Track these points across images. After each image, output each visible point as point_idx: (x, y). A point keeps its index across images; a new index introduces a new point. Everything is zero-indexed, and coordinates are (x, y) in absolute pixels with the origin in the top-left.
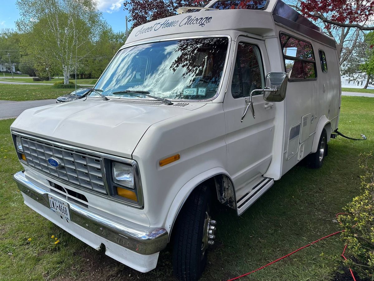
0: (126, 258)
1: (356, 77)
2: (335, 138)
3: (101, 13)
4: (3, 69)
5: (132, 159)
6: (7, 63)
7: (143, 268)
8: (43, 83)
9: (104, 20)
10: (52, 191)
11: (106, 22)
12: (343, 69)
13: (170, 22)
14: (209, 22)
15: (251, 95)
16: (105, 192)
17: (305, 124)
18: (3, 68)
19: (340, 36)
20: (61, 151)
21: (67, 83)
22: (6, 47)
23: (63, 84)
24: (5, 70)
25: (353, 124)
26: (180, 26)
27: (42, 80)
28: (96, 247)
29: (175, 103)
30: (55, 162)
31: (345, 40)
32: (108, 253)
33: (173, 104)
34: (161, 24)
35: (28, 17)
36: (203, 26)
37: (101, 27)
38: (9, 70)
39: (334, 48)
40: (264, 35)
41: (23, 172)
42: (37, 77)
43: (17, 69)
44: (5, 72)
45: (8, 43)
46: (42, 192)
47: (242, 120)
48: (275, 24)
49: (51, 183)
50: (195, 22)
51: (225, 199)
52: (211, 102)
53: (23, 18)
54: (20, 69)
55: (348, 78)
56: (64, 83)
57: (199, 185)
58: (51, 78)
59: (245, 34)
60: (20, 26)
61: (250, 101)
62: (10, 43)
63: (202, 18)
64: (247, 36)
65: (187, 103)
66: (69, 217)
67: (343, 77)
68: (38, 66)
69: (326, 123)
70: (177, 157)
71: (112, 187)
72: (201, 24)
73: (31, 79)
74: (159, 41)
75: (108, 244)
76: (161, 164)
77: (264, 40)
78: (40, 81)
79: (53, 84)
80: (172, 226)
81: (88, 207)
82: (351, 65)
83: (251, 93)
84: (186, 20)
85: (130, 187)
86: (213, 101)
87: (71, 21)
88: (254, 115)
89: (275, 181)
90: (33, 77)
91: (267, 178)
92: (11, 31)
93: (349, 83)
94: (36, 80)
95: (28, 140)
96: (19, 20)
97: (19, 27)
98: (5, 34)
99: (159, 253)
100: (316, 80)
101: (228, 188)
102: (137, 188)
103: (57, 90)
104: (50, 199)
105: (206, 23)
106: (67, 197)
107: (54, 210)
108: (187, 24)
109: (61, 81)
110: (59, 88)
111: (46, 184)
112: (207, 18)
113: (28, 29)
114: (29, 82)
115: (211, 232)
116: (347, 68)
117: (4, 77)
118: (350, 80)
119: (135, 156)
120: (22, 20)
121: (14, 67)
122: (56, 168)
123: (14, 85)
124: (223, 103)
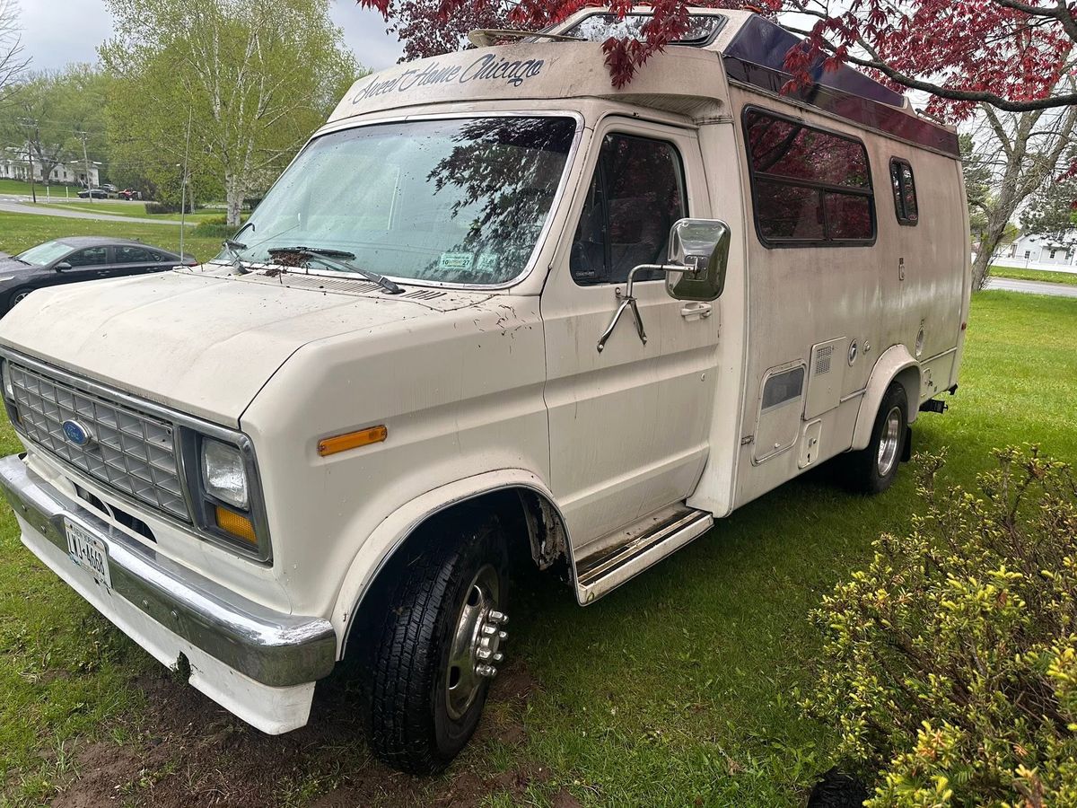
0: (232, 695)
1: (1071, 241)
2: (942, 412)
3: (340, 32)
4: (65, 175)
5: (239, 430)
6: (77, 159)
7: (271, 723)
8: (172, 220)
9: (346, 49)
10: (81, 510)
11: (352, 55)
12: (1031, 217)
13: (440, 68)
14: (533, 74)
15: (630, 280)
16: (185, 516)
17: (823, 367)
18: (65, 173)
19: (1018, 120)
20: (94, 404)
21: (234, 223)
22: (77, 116)
23: (222, 226)
24: (70, 179)
25: (1026, 376)
26: (461, 82)
27: (171, 212)
28: (169, 661)
29: (409, 290)
30: (77, 430)
31: (1032, 132)
32: (195, 681)
33: (404, 291)
34: (418, 73)
35: (137, 35)
36: (518, 83)
37: (337, 70)
38: (82, 179)
39: (952, 155)
40: (699, 115)
41: (22, 457)
42: (157, 203)
43: (104, 180)
44: (70, 184)
45: (83, 105)
46: (54, 508)
47: (601, 346)
48: (730, 85)
49: (79, 490)
50: (500, 72)
51: (548, 558)
52: (506, 292)
53: (119, 38)
54: (111, 177)
55: (1045, 243)
56: (226, 223)
57: (440, 512)
58: (197, 207)
59: (629, 110)
60: (112, 58)
61: (629, 295)
62: (89, 105)
63: (517, 63)
64: (634, 117)
65: (442, 291)
66: (107, 578)
67: (1031, 241)
68: (159, 171)
69: (900, 366)
70: (377, 433)
71: (203, 505)
72: (513, 77)
73: (140, 206)
74: (403, 119)
75: (196, 656)
76: (323, 450)
77: (696, 130)
78: (166, 213)
79: (196, 224)
80: (352, 615)
81: (154, 558)
82: (1057, 207)
83: (631, 274)
84: (480, 65)
85: (238, 505)
86: (511, 289)
87: (254, 49)
88: (642, 335)
89: (715, 520)
90: (146, 202)
91: (696, 510)
92: (94, 71)
93: (1052, 256)
94: (153, 210)
95: (25, 371)
96: (108, 43)
97: (107, 63)
98: (77, 78)
99: (314, 684)
100: (870, 244)
101: (553, 528)
102: (254, 509)
103: (205, 241)
104: (68, 530)
105: (527, 76)
106: (111, 529)
107: (77, 559)
108: (481, 78)
109: (220, 217)
110: (210, 236)
111: (70, 491)
112: (530, 63)
113: (132, 68)
114: (134, 216)
115: (486, 642)
116: (1043, 214)
117: (67, 199)
118: (1053, 251)
119: (248, 424)
120: (118, 42)
121: (96, 173)
122: (82, 447)
123: (88, 223)
124: (540, 295)
